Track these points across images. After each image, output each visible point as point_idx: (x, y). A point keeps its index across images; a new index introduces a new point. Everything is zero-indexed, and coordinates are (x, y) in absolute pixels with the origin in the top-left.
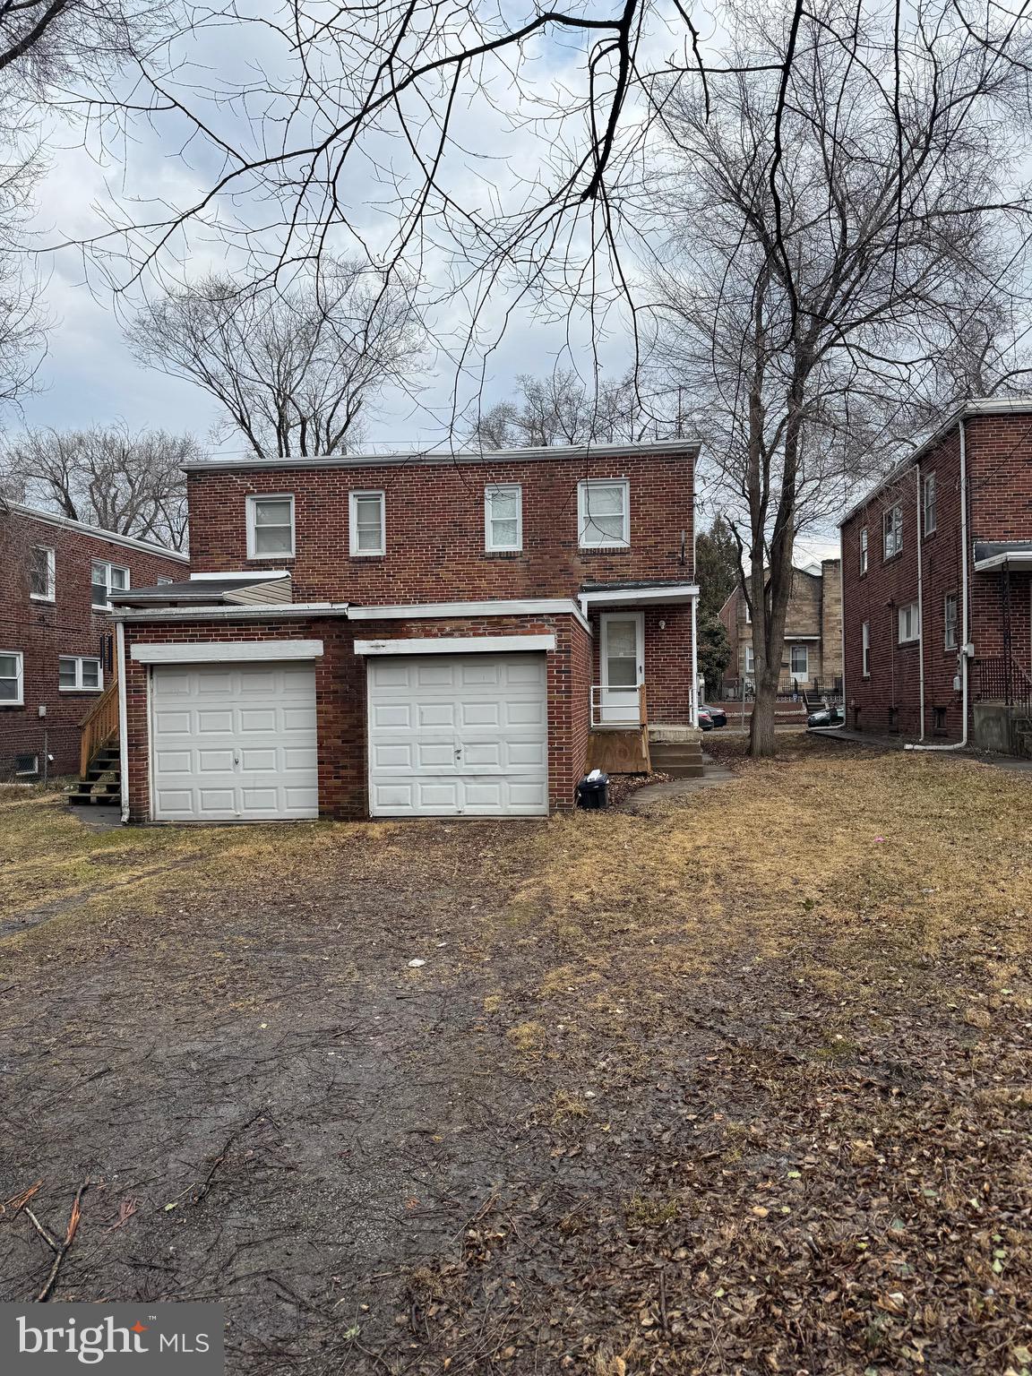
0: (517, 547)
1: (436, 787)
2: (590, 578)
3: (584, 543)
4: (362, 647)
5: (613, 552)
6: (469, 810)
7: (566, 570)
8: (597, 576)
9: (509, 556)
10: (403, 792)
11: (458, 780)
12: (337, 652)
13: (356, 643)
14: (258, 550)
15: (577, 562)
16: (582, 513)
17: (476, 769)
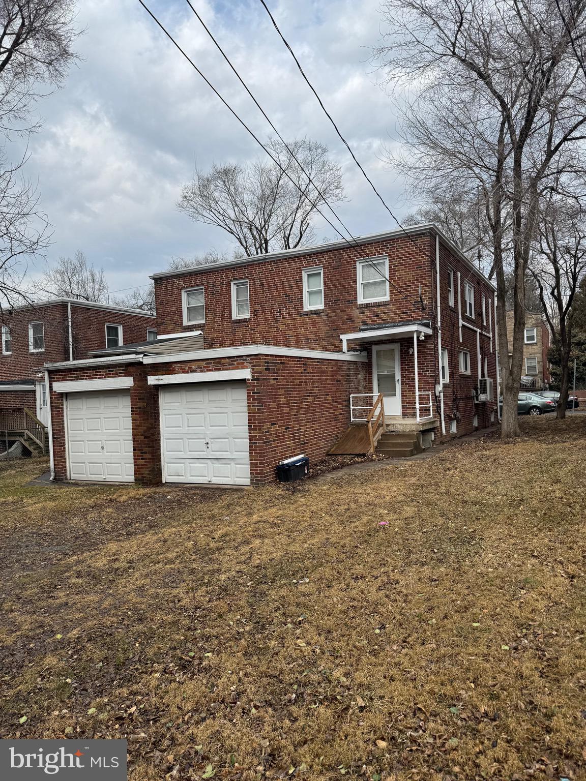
0: (321, 306)
1: (198, 465)
2: (365, 323)
3: (361, 300)
4: (152, 380)
5: (378, 305)
6: (215, 480)
7: (350, 319)
8: (369, 321)
9: (316, 313)
10: (180, 468)
11: (208, 461)
12: (139, 383)
13: (149, 378)
14: (189, 320)
15: (356, 313)
16: (360, 281)
17: (218, 455)
